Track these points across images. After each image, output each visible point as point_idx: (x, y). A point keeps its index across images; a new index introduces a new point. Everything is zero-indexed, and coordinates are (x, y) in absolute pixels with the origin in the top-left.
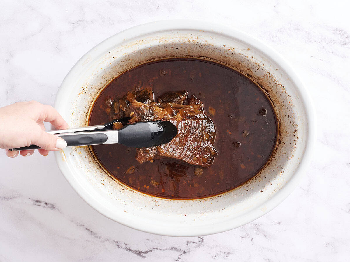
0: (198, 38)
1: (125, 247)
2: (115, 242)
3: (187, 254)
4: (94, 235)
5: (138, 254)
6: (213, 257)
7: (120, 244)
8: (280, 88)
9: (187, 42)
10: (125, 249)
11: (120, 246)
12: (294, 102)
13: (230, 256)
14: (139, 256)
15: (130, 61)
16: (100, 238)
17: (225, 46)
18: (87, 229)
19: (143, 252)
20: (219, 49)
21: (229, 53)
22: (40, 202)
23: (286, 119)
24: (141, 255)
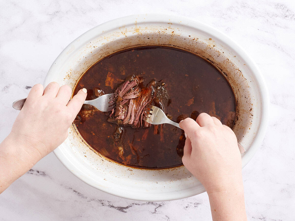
0: (166, 30)
1: (109, 205)
2: (100, 201)
3: (162, 207)
4: (81, 196)
5: (120, 210)
6: (184, 208)
7: (103, 202)
8: (238, 72)
9: (157, 33)
10: (109, 206)
11: (104, 204)
12: (250, 84)
13: (199, 206)
14: (121, 211)
15: (108, 50)
16: (86, 198)
17: (190, 36)
18: (74, 191)
19: (124, 208)
20: (185, 39)
21: (193, 42)
22: (33, 171)
23: (243, 99)
24: (123, 210)
